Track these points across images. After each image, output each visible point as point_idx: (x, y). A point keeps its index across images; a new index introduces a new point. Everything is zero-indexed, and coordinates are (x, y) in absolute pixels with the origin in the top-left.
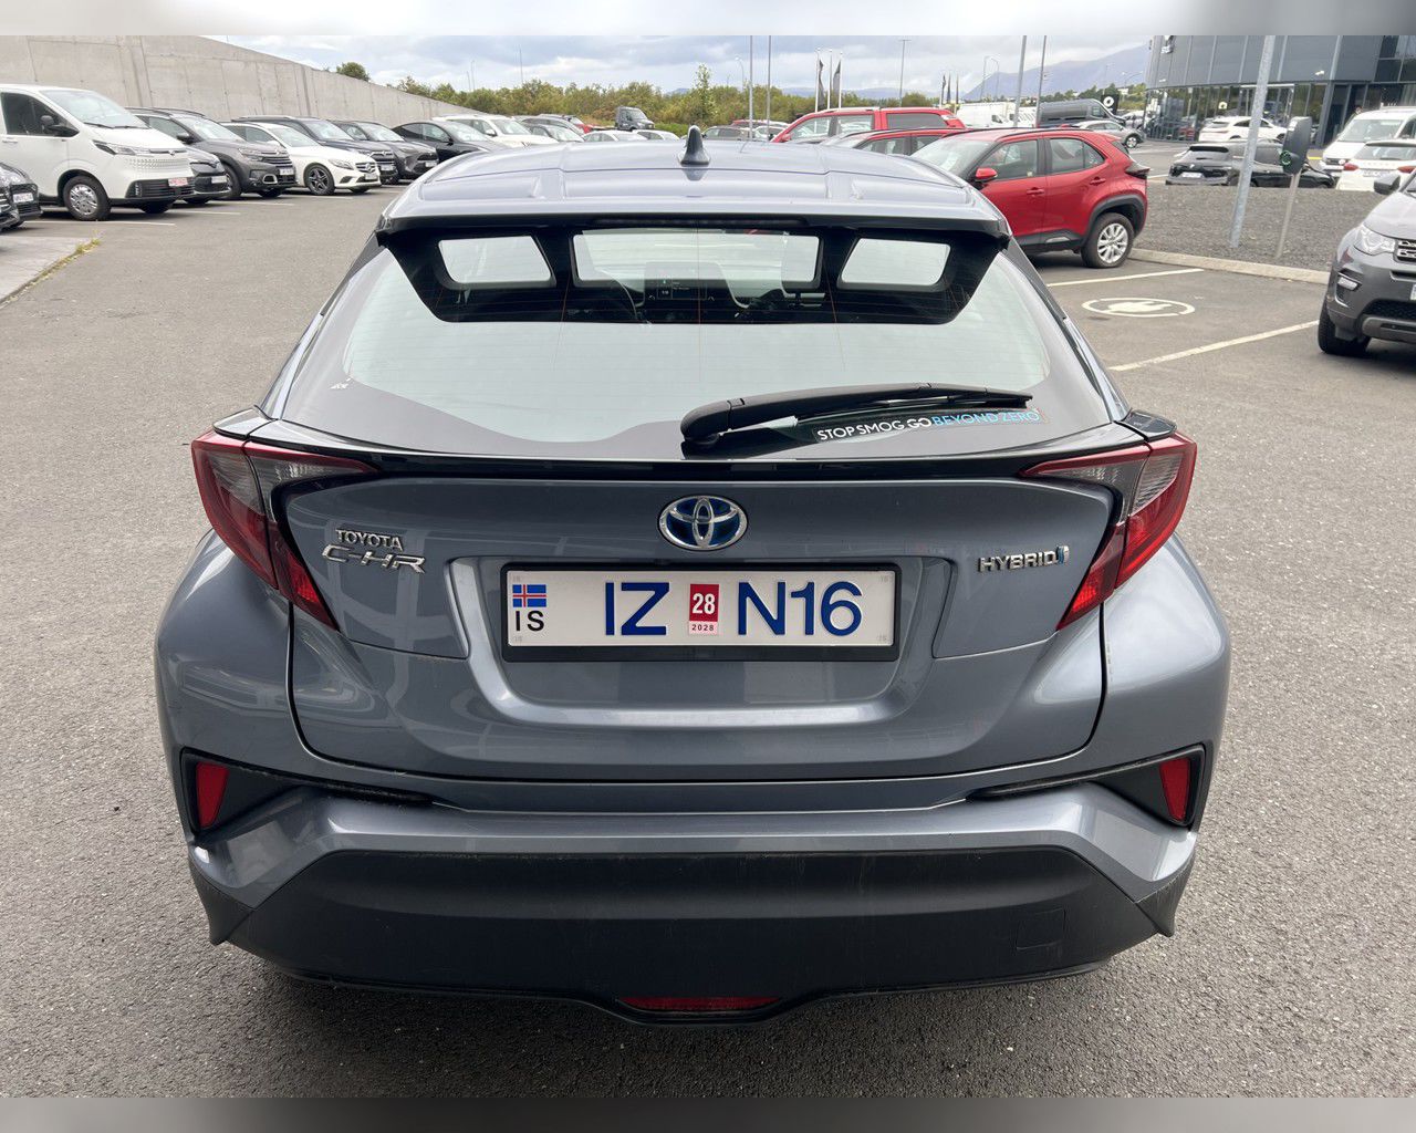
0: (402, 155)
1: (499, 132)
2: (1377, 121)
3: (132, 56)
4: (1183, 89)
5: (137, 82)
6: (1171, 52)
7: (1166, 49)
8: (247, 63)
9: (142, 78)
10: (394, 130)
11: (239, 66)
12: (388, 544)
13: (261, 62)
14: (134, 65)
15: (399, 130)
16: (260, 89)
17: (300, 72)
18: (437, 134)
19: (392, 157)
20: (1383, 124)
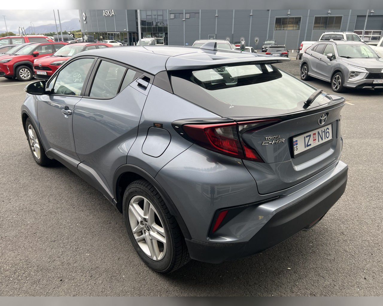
2: (144, 41)
4: (92, 33)
6: (87, 23)
7: (85, 22)
12: (278, 138)
20: (145, 42)
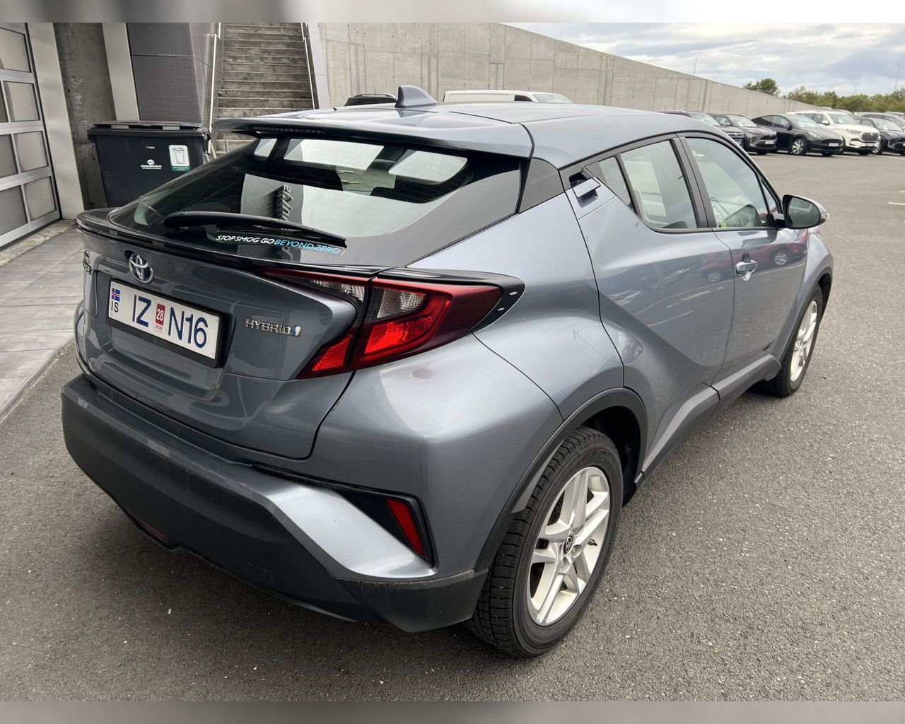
0: (750, 136)
1: (831, 122)
3: (606, 76)
5: (605, 91)
8: (672, 79)
9: (609, 89)
10: (753, 120)
11: (667, 81)
13: (682, 78)
14: (606, 81)
15: (755, 121)
16: (676, 95)
17: (705, 83)
18: (784, 123)
19: (741, 137)
